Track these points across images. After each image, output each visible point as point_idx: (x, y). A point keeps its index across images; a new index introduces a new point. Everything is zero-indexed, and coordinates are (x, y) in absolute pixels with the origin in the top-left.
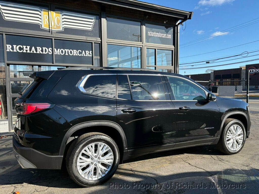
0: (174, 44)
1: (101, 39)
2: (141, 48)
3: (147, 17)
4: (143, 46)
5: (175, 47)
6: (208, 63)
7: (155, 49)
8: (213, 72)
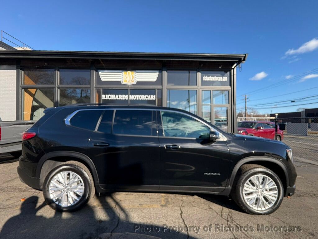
0: (231, 85)
1: (162, 86)
2: (196, 90)
3: (202, 65)
4: (198, 89)
5: (231, 87)
6: (294, 102)
7: (211, 91)
8: (304, 110)
